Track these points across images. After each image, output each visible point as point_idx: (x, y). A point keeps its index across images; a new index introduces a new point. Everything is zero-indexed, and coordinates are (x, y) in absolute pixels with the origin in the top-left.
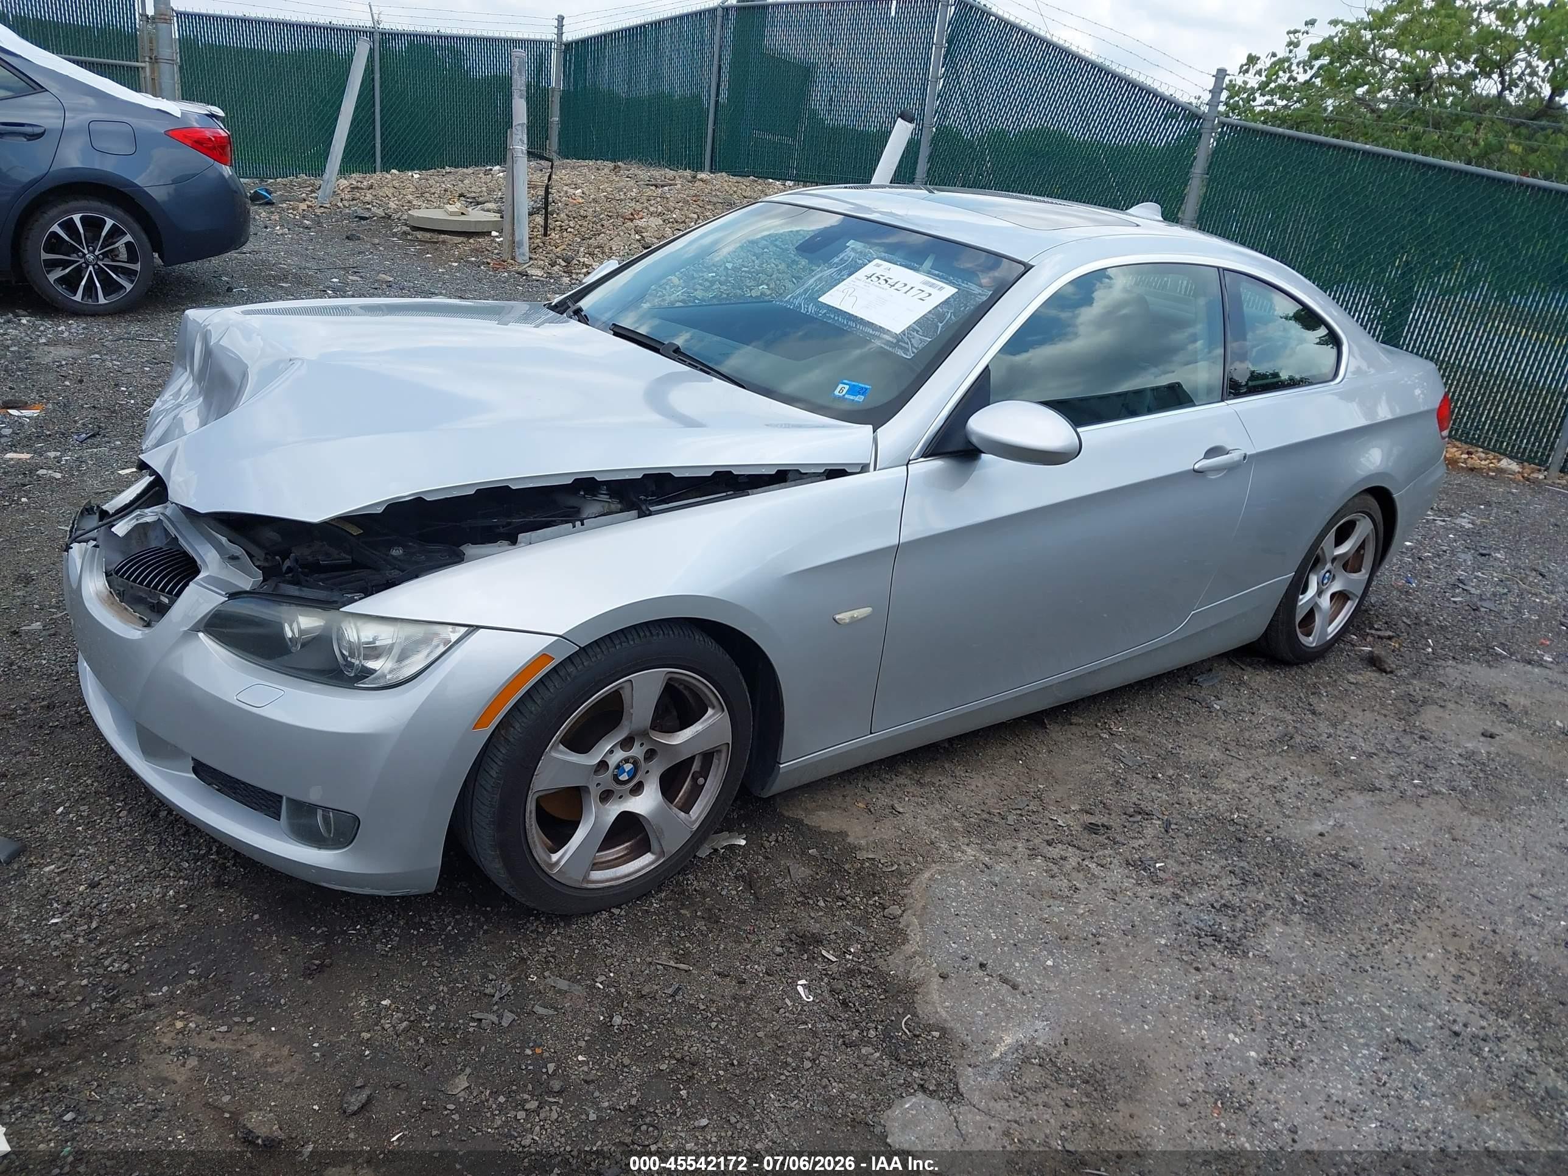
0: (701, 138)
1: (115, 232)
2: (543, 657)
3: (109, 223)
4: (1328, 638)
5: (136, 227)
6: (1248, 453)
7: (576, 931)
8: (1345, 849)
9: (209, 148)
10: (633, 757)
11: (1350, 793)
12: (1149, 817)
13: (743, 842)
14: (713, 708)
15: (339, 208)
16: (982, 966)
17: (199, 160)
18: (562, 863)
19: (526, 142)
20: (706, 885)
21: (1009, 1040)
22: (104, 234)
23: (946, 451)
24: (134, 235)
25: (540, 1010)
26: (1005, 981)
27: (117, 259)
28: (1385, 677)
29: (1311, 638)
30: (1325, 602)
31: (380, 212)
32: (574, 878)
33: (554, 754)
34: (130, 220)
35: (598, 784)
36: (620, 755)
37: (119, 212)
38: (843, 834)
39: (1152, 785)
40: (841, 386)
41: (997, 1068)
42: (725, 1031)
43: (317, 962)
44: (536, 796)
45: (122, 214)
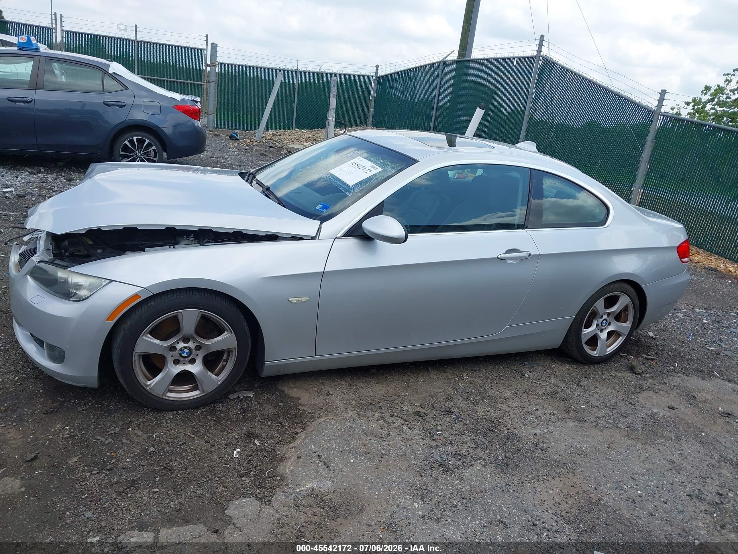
0: (430, 118)
1: (149, 145)
2: (136, 296)
3: (147, 141)
4: (607, 353)
5: (157, 143)
6: (532, 254)
7: (160, 416)
8: (543, 442)
9: (190, 113)
10: (188, 347)
11: (568, 421)
12: (451, 414)
13: (252, 396)
14: (227, 331)
15: (263, 142)
16: (319, 456)
17: (185, 118)
18: (152, 385)
19: (334, 116)
20: (225, 409)
21: (309, 486)
22: (145, 145)
23: (355, 235)
24: (156, 146)
25: (124, 440)
26: (325, 463)
27: (150, 156)
28: (634, 376)
29: (595, 352)
30: (604, 335)
31: (279, 145)
32: (159, 392)
33: (144, 338)
34: (155, 140)
35: (172, 356)
36: (182, 345)
37: (151, 137)
38: (298, 399)
39: (464, 402)
40: (320, 205)
41: (294, 495)
42: (192, 462)
43: (52, 409)
44: (137, 354)
45: (152, 138)
